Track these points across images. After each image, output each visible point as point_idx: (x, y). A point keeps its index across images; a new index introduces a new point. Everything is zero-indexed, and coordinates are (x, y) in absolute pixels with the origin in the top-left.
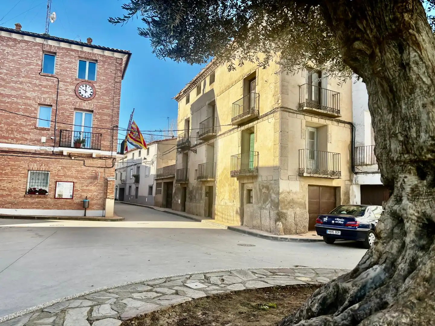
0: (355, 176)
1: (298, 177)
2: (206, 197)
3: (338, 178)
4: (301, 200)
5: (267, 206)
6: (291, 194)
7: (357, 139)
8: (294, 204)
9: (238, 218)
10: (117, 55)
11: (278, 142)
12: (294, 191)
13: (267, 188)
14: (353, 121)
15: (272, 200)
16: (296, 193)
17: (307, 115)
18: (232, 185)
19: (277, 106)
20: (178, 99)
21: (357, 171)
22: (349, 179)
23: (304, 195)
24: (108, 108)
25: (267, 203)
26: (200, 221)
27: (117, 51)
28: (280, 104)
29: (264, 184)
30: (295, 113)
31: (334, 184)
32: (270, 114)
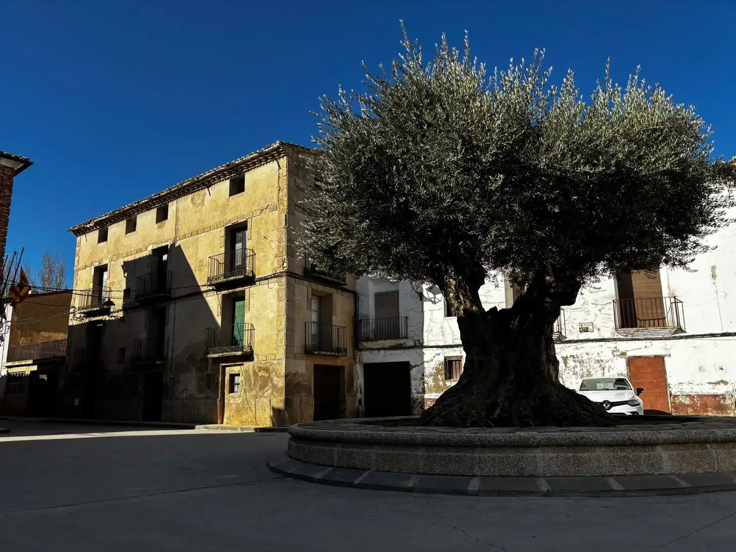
0: (359, 353)
1: (304, 355)
3: (345, 356)
4: (306, 383)
5: (266, 393)
6: (297, 376)
7: (362, 311)
8: (300, 388)
11: (283, 312)
12: (300, 372)
13: (267, 370)
14: (357, 288)
15: (273, 384)
16: (302, 375)
17: (313, 283)
19: (281, 270)
20: (79, 232)
21: (361, 347)
22: (352, 357)
23: (310, 377)
25: (266, 389)
28: (285, 269)
29: (262, 366)
30: (302, 279)
31: (339, 362)
32: (272, 278)
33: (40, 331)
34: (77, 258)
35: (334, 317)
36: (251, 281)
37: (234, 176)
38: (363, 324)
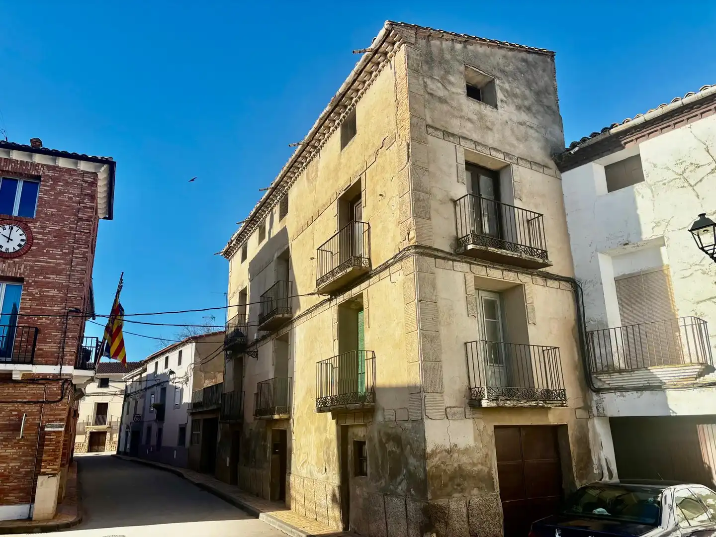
0: (595, 397)
1: (468, 409)
2: (275, 456)
3: (562, 406)
4: (480, 467)
5: (400, 488)
6: (456, 455)
7: (590, 313)
8: (465, 480)
9: (336, 513)
10: (83, 166)
11: (414, 326)
12: (462, 446)
13: (398, 441)
14: (575, 274)
15: (409, 471)
16: (466, 451)
17: (478, 265)
18: (322, 429)
19: (406, 244)
20: (228, 254)
21: (598, 385)
22: (582, 405)
23: (487, 454)
24: (59, 273)
25: (399, 480)
26: (257, 517)
27: (84, 158)
28: (413, 241)
29: (390, 431)
30: (450, 260)
31: (553, 418)
32: (392, 264)
35: (531, 330)
37: (344, 117)
38: (596, 341)
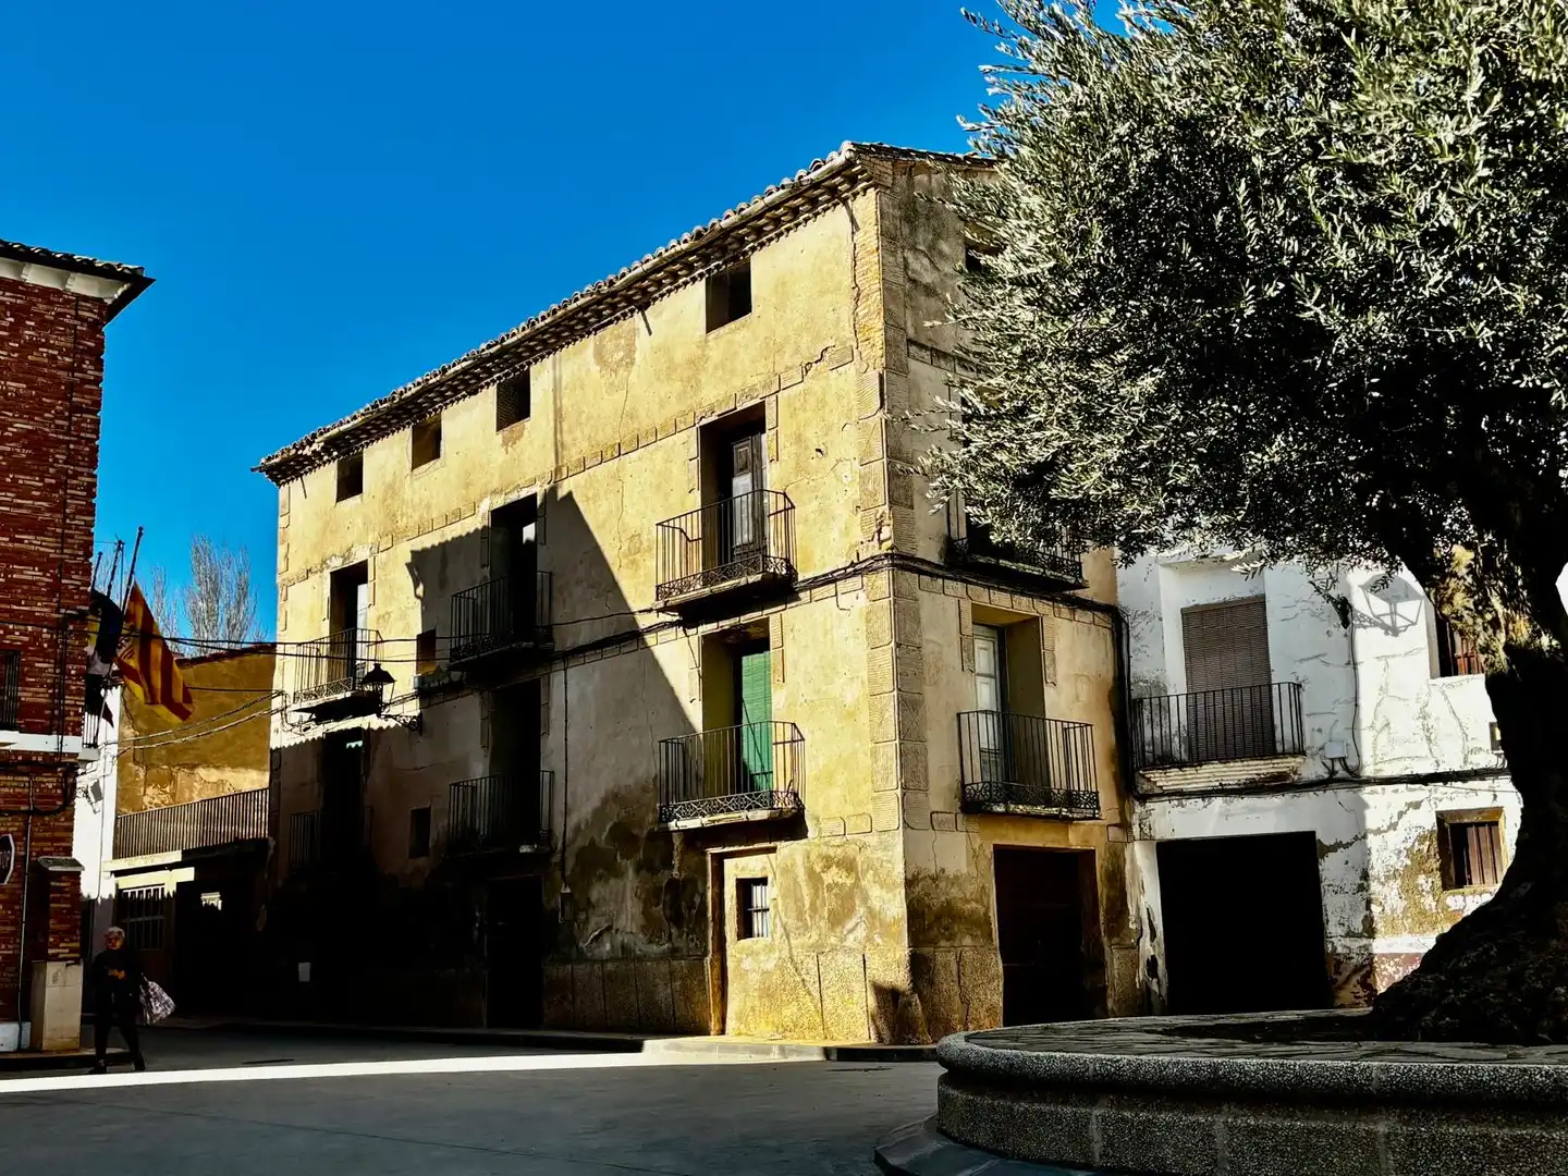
0: (1138, 809)
1: (960, 816)
3: (1093, 818)
4: (974, 905)
5: (851, 937)
6: (942, 885)
7: (1141, 668)
8: (954, 921)
10: (79, 285)
11: (888, 683)
12: (951, 871)
13: (849, 866)
14: (1120, 597)
15: (870, 911)
16: (957, 879)
17: (976, 584)
19: (874, 549)
21: (1144, 787)
22: (1118, 821)
23: (983, 887)
24: (39, 529)
25: (850, 925)
27: (87, 268)
28: (889, 543)
29: (831, 852)
30: (938, 576)
31: (1074, 839)
32: (846, 576)
33: (194, 766)
34: (281, 550)
35: (1049, 692)
36: (782, 589)
37: (718, 267)
38: (1146, 714)
